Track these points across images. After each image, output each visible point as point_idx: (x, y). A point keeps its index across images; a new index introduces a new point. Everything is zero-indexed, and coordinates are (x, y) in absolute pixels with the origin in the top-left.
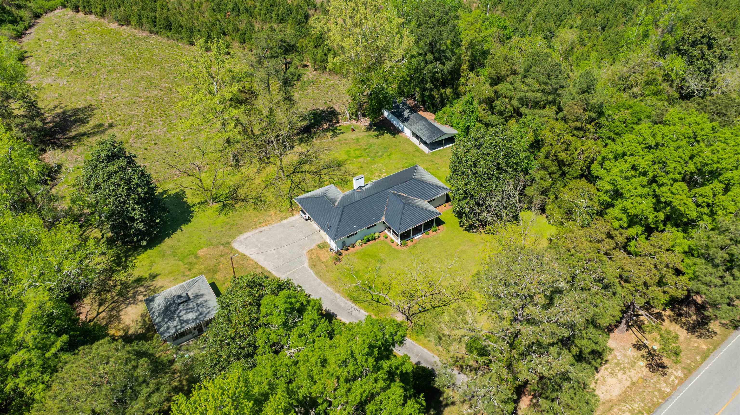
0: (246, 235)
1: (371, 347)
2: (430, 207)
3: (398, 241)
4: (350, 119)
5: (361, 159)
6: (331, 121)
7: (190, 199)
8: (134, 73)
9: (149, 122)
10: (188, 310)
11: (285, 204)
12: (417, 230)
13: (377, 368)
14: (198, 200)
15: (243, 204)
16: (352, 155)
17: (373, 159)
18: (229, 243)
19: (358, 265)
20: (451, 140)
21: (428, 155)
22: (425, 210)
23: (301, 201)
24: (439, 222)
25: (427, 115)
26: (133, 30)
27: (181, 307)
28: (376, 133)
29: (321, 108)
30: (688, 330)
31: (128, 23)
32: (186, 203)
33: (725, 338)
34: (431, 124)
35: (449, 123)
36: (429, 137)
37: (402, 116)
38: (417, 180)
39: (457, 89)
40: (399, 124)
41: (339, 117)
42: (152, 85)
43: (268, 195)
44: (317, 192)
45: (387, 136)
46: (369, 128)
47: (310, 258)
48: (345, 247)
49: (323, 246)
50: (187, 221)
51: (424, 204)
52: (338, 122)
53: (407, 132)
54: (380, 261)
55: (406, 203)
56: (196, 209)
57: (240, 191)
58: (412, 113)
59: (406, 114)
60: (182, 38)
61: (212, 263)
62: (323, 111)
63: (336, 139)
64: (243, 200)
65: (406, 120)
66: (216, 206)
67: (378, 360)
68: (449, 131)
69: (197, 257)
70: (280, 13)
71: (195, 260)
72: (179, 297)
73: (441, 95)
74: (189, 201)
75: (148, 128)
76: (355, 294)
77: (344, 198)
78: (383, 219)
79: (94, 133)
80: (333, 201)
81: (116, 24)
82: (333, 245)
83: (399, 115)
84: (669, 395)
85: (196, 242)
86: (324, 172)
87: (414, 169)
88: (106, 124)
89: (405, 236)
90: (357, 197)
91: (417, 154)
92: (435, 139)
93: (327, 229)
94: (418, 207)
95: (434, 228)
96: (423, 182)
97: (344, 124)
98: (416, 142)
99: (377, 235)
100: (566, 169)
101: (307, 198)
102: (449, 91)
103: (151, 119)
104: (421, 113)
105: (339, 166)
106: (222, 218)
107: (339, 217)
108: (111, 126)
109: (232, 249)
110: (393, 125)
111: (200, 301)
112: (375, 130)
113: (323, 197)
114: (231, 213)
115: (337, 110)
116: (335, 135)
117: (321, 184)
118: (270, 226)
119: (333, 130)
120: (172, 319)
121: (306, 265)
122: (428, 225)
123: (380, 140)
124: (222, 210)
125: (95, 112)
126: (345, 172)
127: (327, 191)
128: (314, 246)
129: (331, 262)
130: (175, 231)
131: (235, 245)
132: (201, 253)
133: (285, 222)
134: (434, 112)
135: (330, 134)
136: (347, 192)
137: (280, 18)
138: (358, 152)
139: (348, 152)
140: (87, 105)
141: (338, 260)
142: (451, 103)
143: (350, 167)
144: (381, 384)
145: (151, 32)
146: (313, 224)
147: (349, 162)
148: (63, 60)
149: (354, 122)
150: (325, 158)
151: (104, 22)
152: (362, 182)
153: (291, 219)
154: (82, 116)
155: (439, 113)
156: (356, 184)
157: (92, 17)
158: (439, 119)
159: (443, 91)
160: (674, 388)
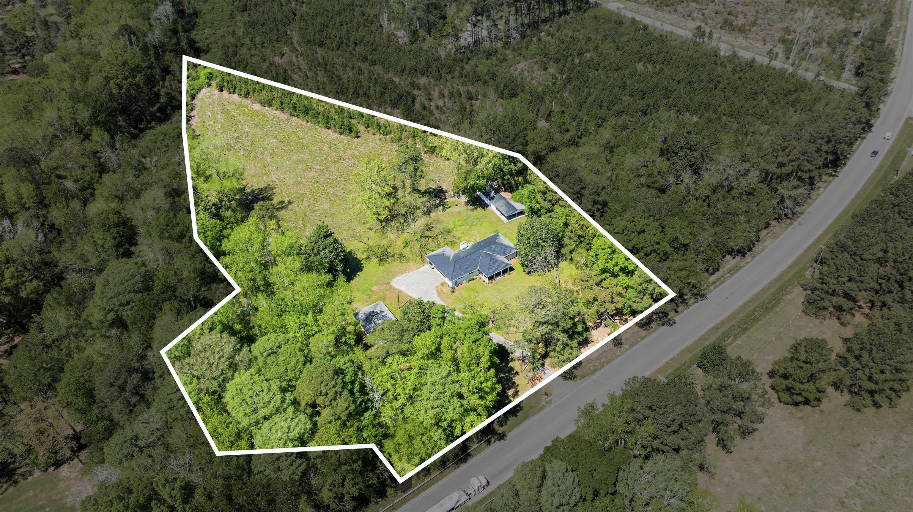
0: (398, 278)
1: (478, 323)
2: (506, 261)
3: (487, 280)
4: (454, 196)
5: (463, 227)
6: (441, 198)
7: (359, 256)
8: (291, 156)
9: (315, 199)
10: (379, 319)
11: (418, 259)
12: (498, 274)
13: (479, 331)
14: (364, 257)
15: (392, 258)
16: (457, 224)
17: (471, 226)
18: (389, 283)
19: (465, 295)
20: (522, 213)
21: (506, 224)
22: (502, 262)
23: (429, 257)
24: (511, 269)
25: (507, 195)
26: (275, 112)
27: (374, 317)
28: (472, 207)
29: (433, 187)
30: (639, 327)
31: (270, 105)
32: (356, 258)
33: (656, 329)
34: (508, 202)
35: (521, 202)
36: (507, 212)
37: (490, 195)
38: (497, 243)
39: (526, 177)
40: (487, 201)
41: (446, 194)
42: (308, 168)
43: (407, 252)
44: (438, 251)
45: (480, 209)
46: (467, 203)
47: (437, 291)
48: (457, 284)
49: (444, 284)
50: (361, 270)
51: (502, 258)
52: (446, 198)
53: (493, 207)
54: (477, 292)
55: (492, 258)
56: (363, 262)
57: (389, 250)
58: (496, 194)
59: (492, 194)
60: (319, 122)
61: (382, 294)
62: (435, 190)
63: (445, 212)
64: (392, 256)
65: (492, 199)
66: (376, 260)
67: (480, 327)
68: (520, 207)
69: (372, 291)
70: (393, 99)
71: (371, 293)
72: (373, 312)
73: (515, 181)
74: (358, 257)
75: (316, 205)
76: (464, 311)
77: (455, 256)
78: (478, 268)
79: (280, 208)
80: (448, 258)
81: (259, 105)
82: (450, 284)
83: (487, 195)
84: (619, 356)
85: (369, 283)
86: (440, 236)
87: (496, 236)
88: (286, 201)
89: (491, 278)
90: (462, 255)
91: (499, 223)
92: (511, 213)
93: (446, 274)
94: (498, 260)
95: (508, 272)
96: (502, 244)
97: (450, 200)
98: (499, 214)
99: (475, 277)
100: (582, 239)
101: (433, 256)
102: (520, 178)
103: (316, 197)
104: (502, 194)
105: (449, 232)
106: (381, 268)
107: (452, 268)
108: (290, 202)
109: (392, 287)
110: (483, 201)
111: (383, 314)
112: (471, 205)
113: (442, 255)
114: (386, 265)
115: (445, 189)
116: (444, 209)
117: (439, 246)
118: (411, 273)
119: (443, 206)
120: (371, 323)
121: (435, 295)
122: (505, 272)
123: (474, 213)
124: (380, 263)
125: (275, 191)
126: (454, 237)
127: (444, 251)
128: (438, 284)
129: (450, 293)
130: (355, 276)
131: (393, 284)
132: (374, 288)
133: (420, 269)
134: (511, 192)
135: (441, 208)
136: (456, 252)
137: (393, 102)
138: (460, 222)
139: (454, 222)
140: (267, 185)
141: (454, 292)
142: (522, 187)
143: (457, 233)
144: (481, 336)
145: (292, 115)
146: (437, 271)
147: (455, 229)
148: (232, 142)
149: (456, 198)
150: (441, 227)
151: (248, 102)
152: (465, 246)
153: (423, 268)
154: (266, 194)
155: (514, 193)
156: (461, 247)
157: (236, 96)
158: (513, 198)
159: (516, 178)
160: (623, 353)
